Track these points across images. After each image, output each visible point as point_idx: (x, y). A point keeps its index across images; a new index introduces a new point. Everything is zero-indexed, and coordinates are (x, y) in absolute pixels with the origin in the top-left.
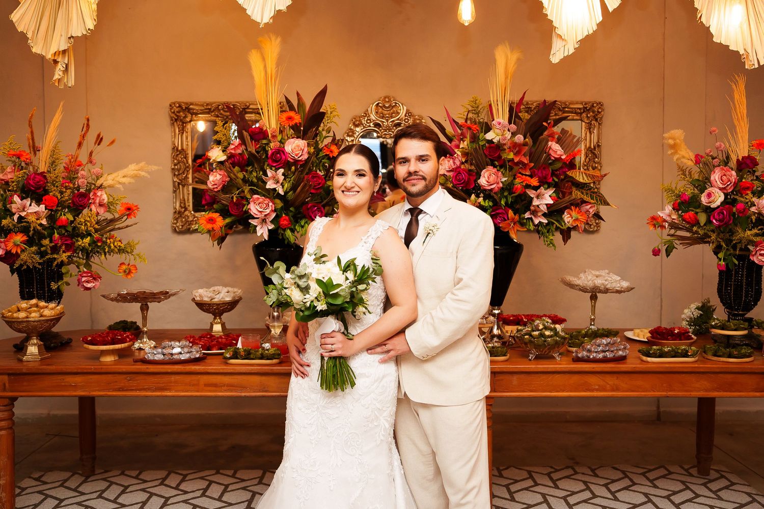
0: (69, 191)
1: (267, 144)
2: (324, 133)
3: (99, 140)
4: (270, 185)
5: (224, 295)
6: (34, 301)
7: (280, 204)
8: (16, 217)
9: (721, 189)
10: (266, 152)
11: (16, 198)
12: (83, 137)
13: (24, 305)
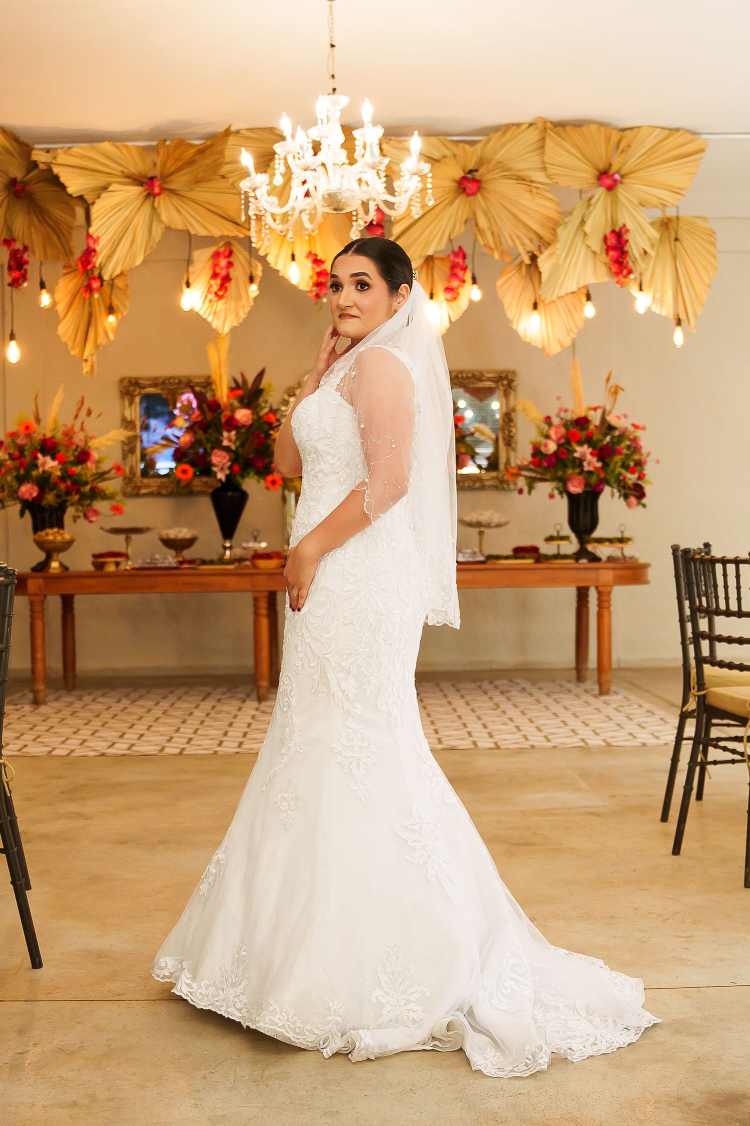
0: (71, 452)
1: (221, 414)
2: (263, 405)
3: (89, 413)
4: (225, 443)
5: (184, 533)
6: (56, 530)
7: (233, 456)
8: (41, 470)
9: (554, 441)
10: (220, 420)
11: (40, 456)
12: (79, 410)
13: (49, 531)
